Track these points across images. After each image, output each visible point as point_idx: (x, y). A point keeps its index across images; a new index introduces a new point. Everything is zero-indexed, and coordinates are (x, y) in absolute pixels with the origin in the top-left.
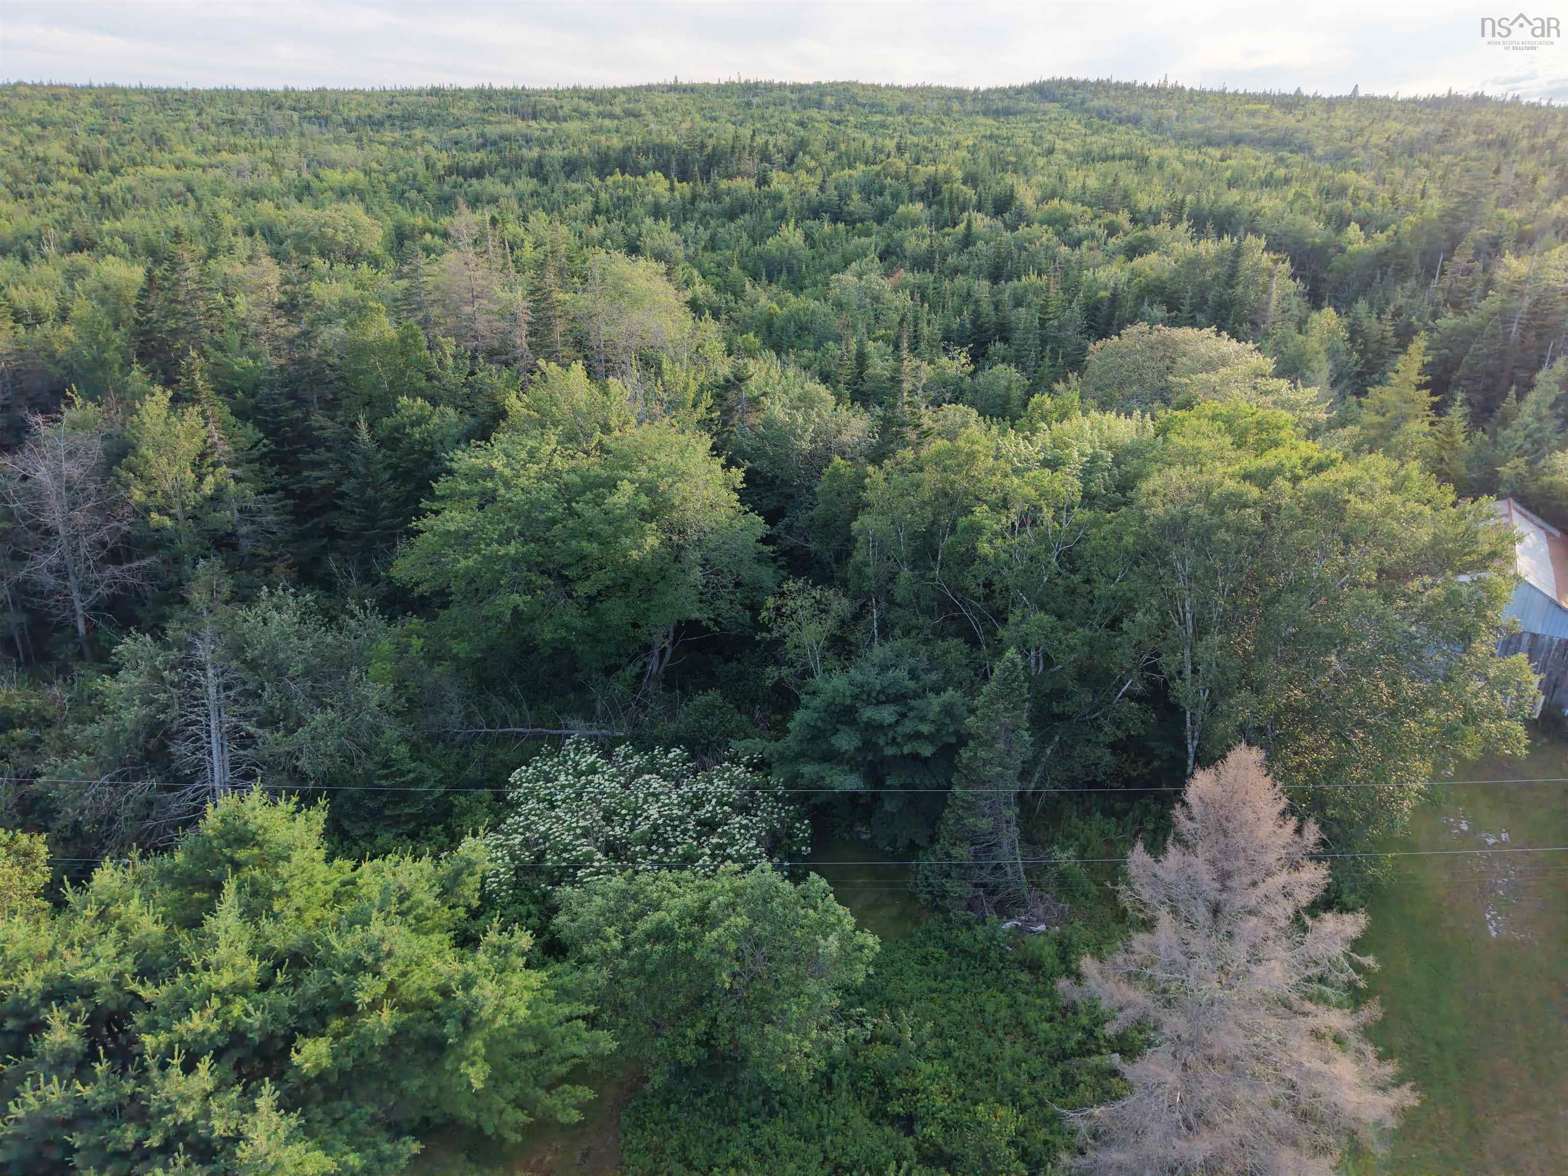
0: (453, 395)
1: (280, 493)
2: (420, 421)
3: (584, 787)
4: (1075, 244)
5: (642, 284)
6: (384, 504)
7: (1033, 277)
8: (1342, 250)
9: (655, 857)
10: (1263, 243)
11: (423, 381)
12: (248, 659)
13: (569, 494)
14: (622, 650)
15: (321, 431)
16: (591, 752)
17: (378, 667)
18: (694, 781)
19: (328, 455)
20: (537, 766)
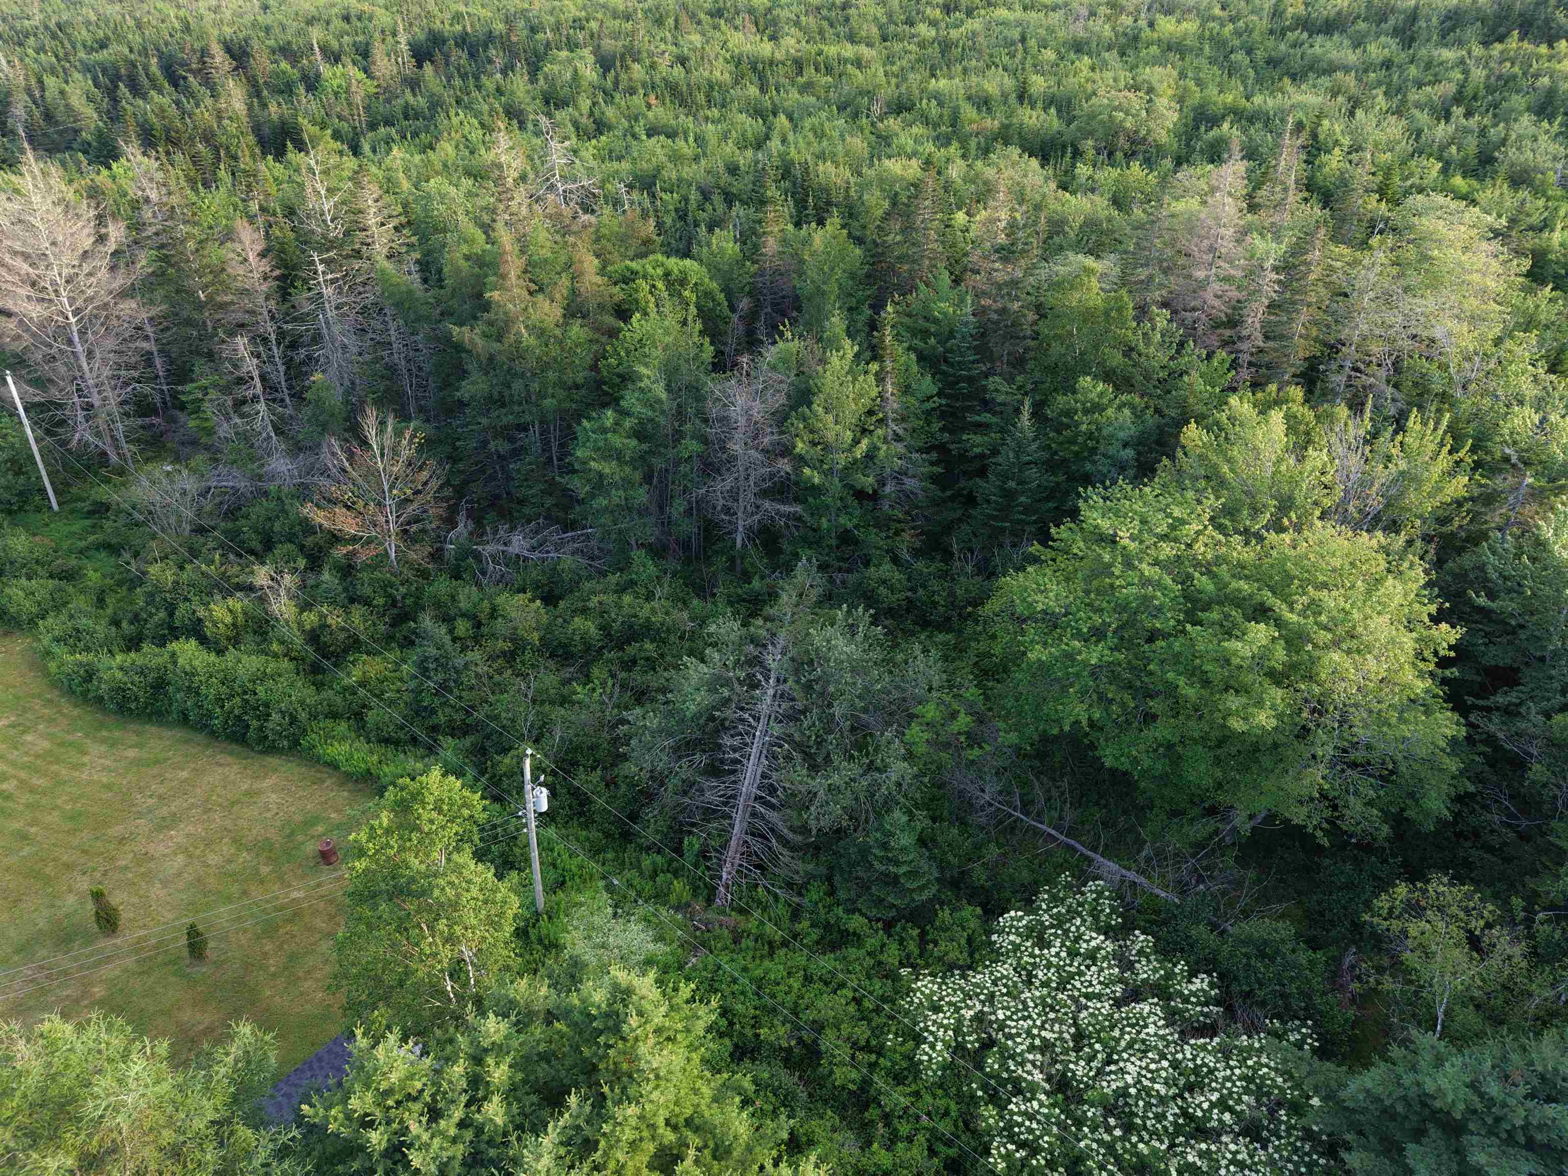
0: (1148, 378)
1: (934, 455)
2: (1097, 408)
3: (1072, 976)
9: (1107, 1137)
11: (1116, 359)
12: (803, 680)
13: (1194, 601)
14: (1196, 800)
15: (994, 395)
16: (1109, 916)
17: (915, 732)
18: (1203, 1048)
19: (994, 420)
20: (1040, 908)
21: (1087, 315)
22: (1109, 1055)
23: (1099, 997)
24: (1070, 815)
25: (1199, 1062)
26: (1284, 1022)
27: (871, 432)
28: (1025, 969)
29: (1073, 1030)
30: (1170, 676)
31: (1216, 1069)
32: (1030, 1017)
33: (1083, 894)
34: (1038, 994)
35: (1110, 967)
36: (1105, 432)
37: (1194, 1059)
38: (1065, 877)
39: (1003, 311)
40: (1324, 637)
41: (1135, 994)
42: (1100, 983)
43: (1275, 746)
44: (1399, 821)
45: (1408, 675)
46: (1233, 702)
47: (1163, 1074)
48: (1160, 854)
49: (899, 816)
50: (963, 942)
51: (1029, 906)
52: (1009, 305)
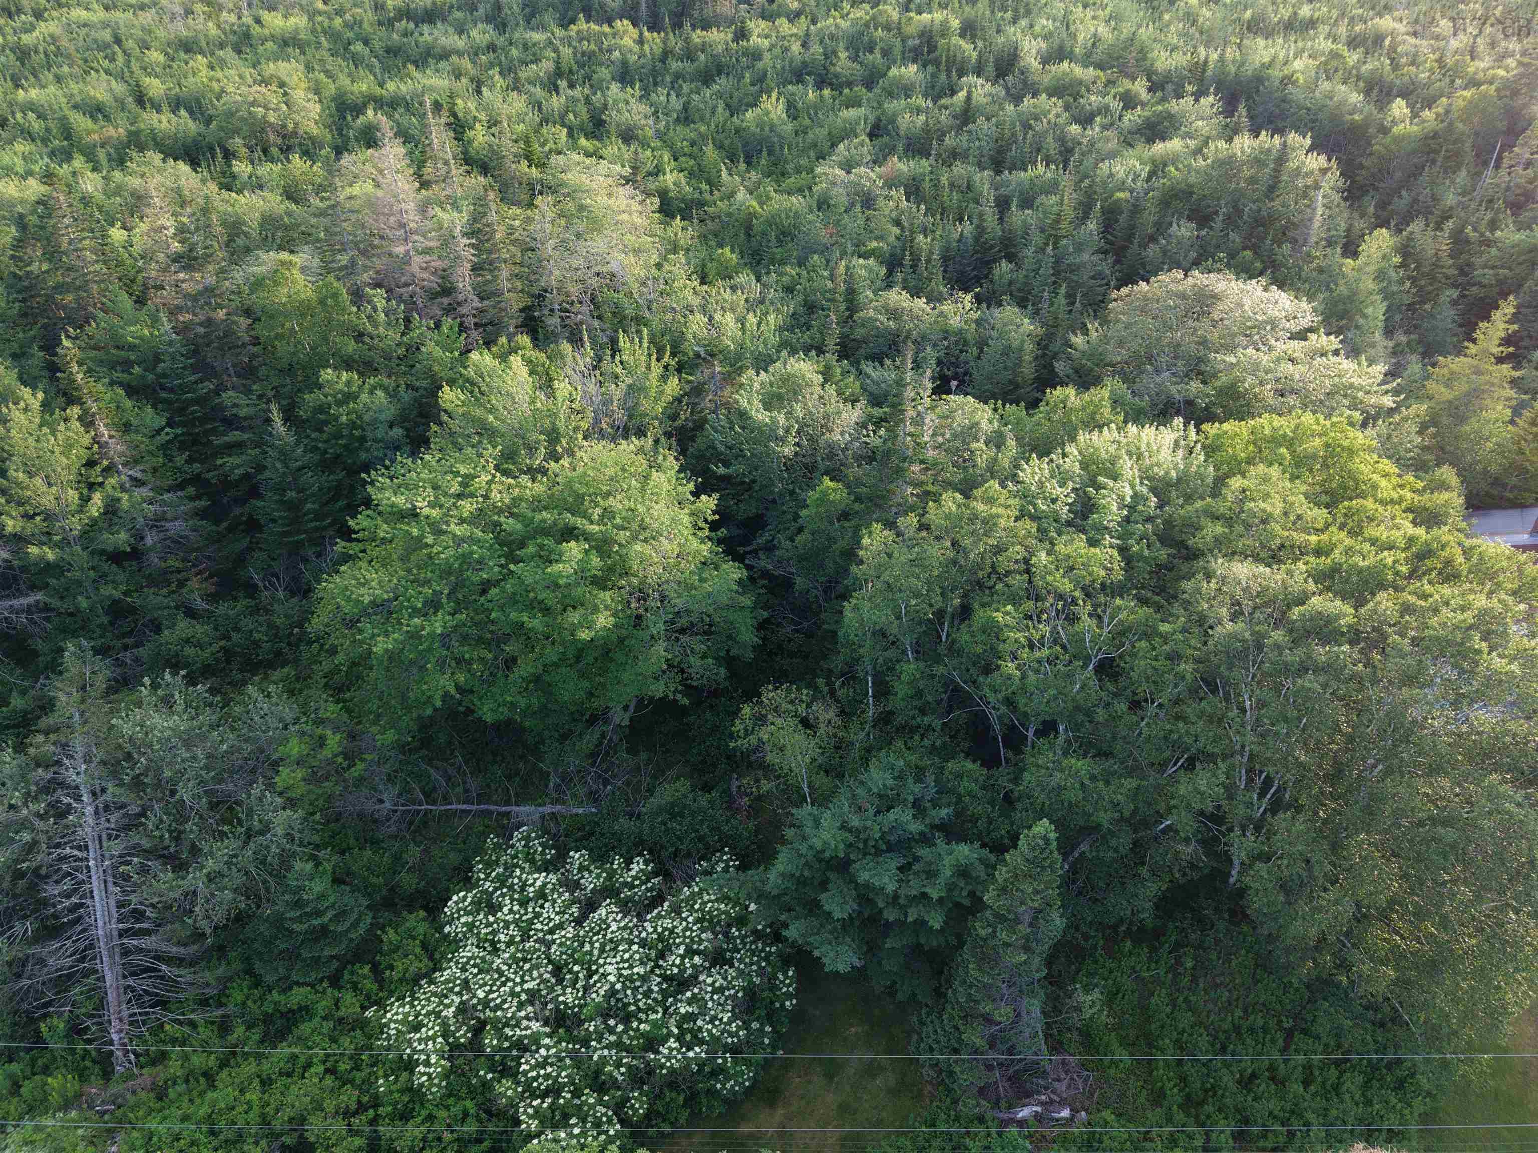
0: (388, 358)
1: (191, 490)
2: (349, 397)
3: (531, 922)
4: (1086, 120)
5: (603, 200)
6: (309, 506)
7: (1041, 169)
8: (1384, 130)
9: (613, 1038)
10: (1308, 142)
11: (351, 347)
12: (127, 779)
13: (508, 544)
14: (577, 716)
15: (235, 411)
16: (543, 853)
17: (286, 776)
18: (659, 917)
19: (246, 436)
20: (479, 879)
21: (303, 310)
22: (589, 969)
23: (561, 926)
24: (473, 784)
25: (660, 930)
26: (709, 860)
27: (101, 484)
28: (486, 940)
29: (550, 967)
30: (513, 615)
31: (675, 927)
32: (508, 980)
33: (512, 846)
34: (507, 955)
35: (560, 895)
36: (366, 418)
37: (655, 930)
38: (492, 840)
39: (209, 322)
40: (623, 536)
41: (590, 906)
42: (557, 913)
43: (621, 640)
44: (729, 661)
45: (695, 544)
46: (574, 617)
47: (637, 956)
48: (566, 778)
49: (301, 866)
50: (418, 950)
51: (468, 883)
52: (213, 315)
